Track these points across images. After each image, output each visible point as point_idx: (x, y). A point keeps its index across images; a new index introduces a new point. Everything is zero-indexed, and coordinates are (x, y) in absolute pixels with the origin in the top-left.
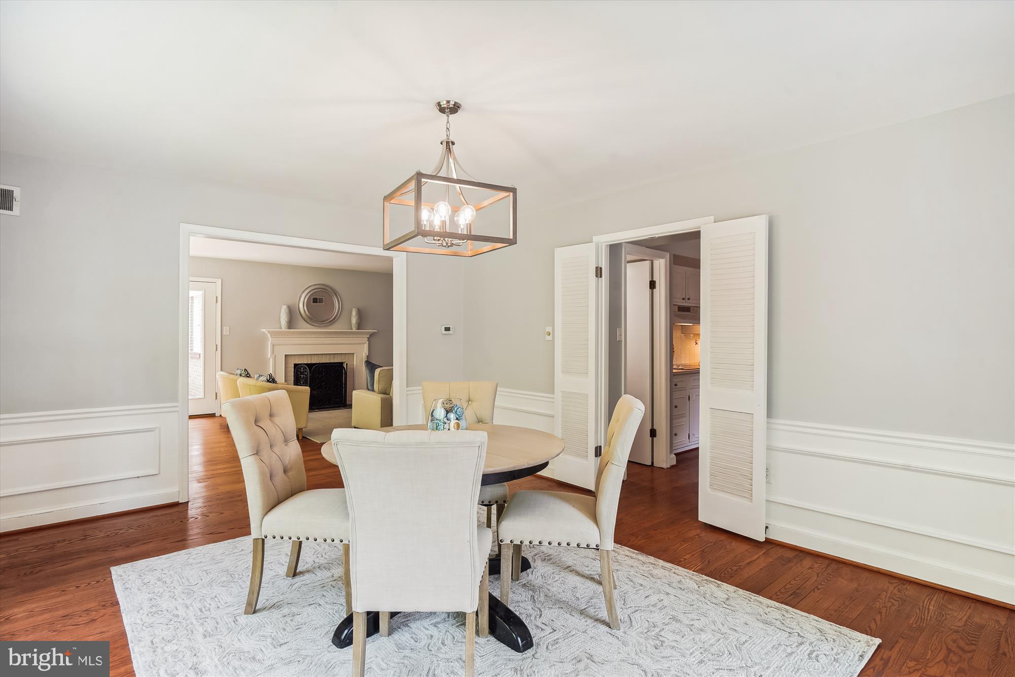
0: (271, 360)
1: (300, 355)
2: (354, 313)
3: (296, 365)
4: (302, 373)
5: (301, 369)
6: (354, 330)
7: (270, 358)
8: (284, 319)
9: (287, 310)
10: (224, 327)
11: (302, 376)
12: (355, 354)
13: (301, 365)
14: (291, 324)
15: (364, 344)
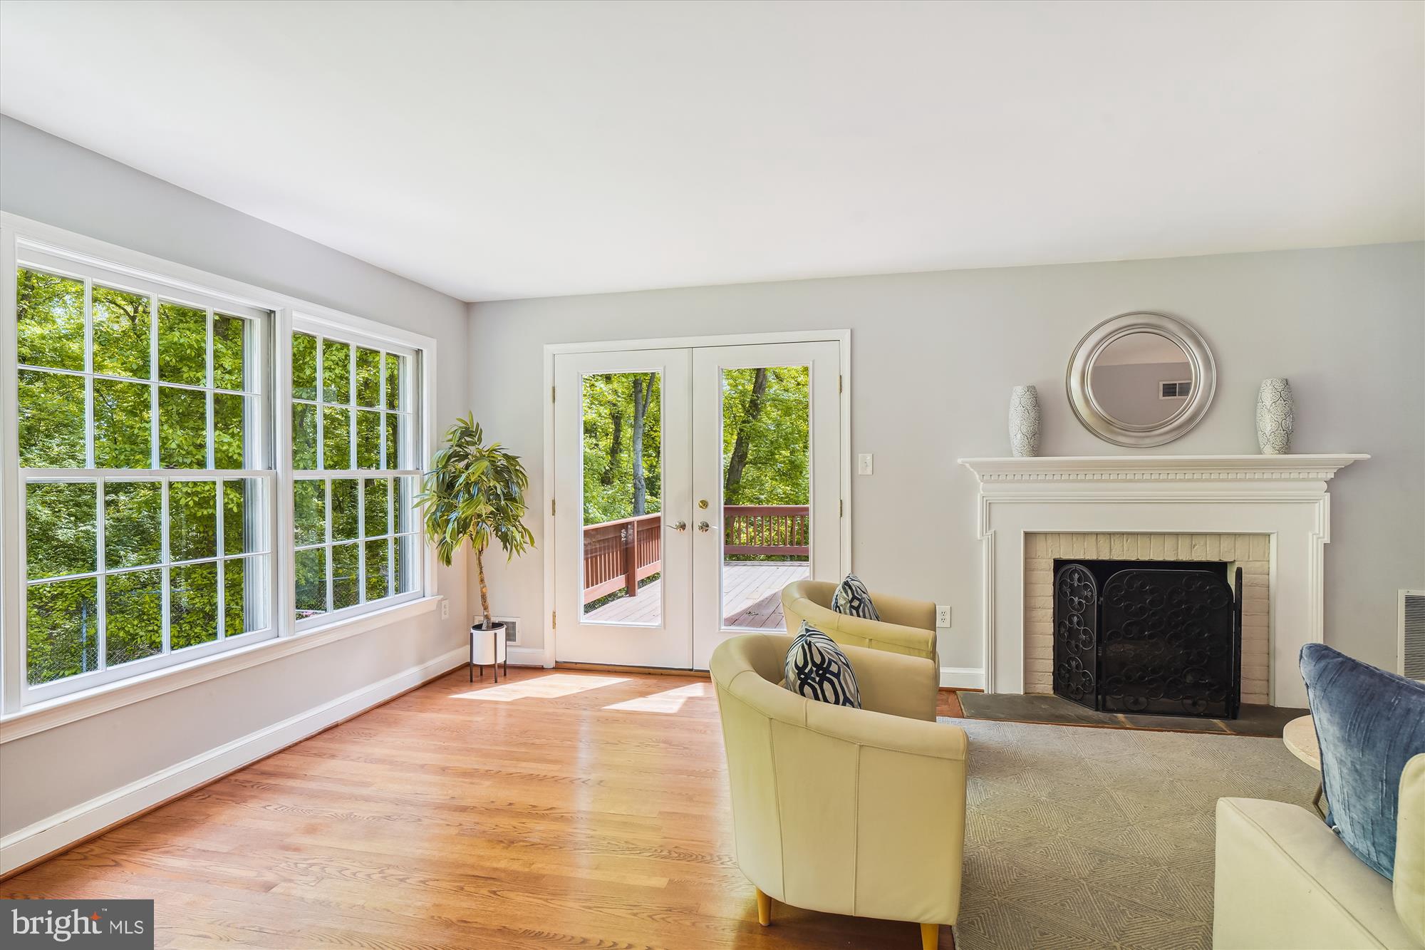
0: (984, 543)
1: (1072, 534)
2: (1268, 396)
3: (1059, 564)
4: (1074, 591)
5: (1072, 579)
6: (1269, 453)
7: (981, 540)
8: (1017, 425)
9: (1027, 400)
10: (860, 455)
11: (1076, 599)
12: (1273, 538)
13: (1073, 566)
14: (1039, 441)
15: (1316, 501)
